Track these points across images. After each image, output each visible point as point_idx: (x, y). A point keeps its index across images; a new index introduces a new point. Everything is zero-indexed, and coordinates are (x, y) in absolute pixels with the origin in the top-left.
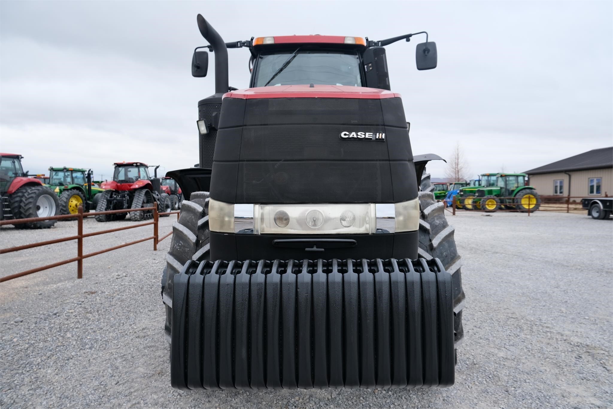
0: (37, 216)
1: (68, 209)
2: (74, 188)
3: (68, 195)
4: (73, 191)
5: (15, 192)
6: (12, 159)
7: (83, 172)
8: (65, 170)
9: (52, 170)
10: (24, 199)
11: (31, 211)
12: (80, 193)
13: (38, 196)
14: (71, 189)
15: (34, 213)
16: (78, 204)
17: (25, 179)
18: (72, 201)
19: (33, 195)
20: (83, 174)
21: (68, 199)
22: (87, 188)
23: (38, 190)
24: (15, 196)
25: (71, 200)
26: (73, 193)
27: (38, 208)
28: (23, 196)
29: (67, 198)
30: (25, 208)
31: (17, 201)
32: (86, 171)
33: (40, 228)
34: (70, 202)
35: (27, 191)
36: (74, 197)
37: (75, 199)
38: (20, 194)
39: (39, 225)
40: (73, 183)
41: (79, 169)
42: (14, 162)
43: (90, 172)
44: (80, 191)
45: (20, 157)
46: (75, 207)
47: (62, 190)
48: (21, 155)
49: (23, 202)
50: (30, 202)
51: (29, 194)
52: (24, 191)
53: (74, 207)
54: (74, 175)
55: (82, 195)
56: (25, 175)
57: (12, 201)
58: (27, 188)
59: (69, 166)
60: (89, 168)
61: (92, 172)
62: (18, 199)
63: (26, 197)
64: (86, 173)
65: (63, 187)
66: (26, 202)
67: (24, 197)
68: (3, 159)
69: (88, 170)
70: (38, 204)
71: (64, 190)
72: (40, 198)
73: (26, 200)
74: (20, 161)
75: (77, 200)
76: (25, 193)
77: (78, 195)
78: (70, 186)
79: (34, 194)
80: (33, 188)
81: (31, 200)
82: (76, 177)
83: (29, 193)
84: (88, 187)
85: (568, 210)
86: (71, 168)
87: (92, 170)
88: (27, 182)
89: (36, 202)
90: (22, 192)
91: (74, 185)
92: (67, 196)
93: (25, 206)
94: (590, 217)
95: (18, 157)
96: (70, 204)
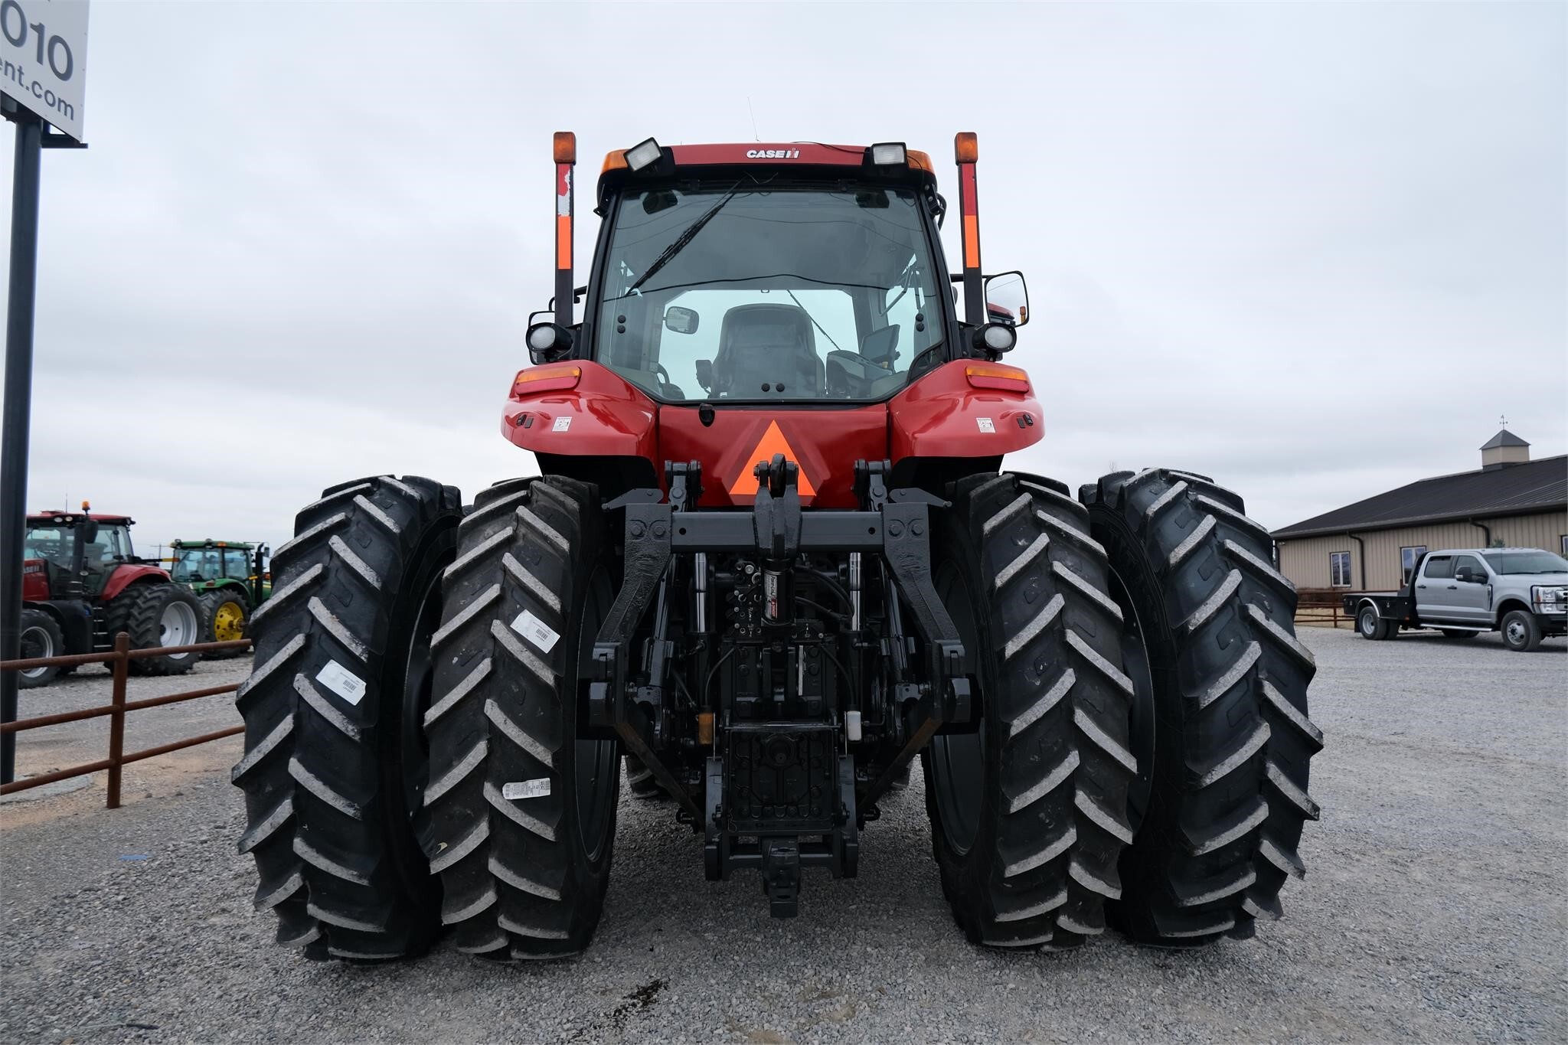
0: (160, 645)
1: (215, 632)
2: (227, 586)
3: (215, 602)
4: (225, 594)
5: (116, 597)
6: (113, 527)
7: (245, 549)
8: (208, 545)
9: (179, 546)
10: (135, 612)
11: (149, 637)
12: (240, 597)
13: (165, 604)
14: (220, 589)
15: (154, 641)
16: (235, 622)
17: (136, 568)
18: (221, 616)
19: (156, 603)
20: (246, 554)
21: (214, 611)
22: (254, 585)
23: (166, 591)
24: (116, 604)
25: (219, 614)
26: (225, 598)
27: (162, 631)
28: (134, 604)
29: (211, 609)
30: (136, 629)
31: (119, 617)
32: (253, 549)
33: (165, 673)
34: (218, 618)
35: (141, 594)
36: (226, 606)
37: (229, 611)
38: (127, 601)
39: (163, 668)
40: (224, 576)
41: (238, 544)
42: (116, 533)
43: (263, 550)
44: (239, 594)
45: (129, 522)
46: (228, 628)
47: (201, 591)
48: (129, 519)
49: (134, 616)
50: (150, 618)
51: (147, 600)
52: (135, 594)
53: (224, 629)
54: (228, 556)
55: (243, 602)
56: (135, 560)
57: (110, 616)
58: (142, 589)
59: (216, 538)
60: (261, 541)
61: (267, 549)
62: (122, 611)
63: (140, 608)
64: (254, 552)
65: (203, 585)
66: (141, 618)
67: (136, 607)
68: (100, 526)
69: (256, 546)
70: (162, 623)
71: (206, 590)
72: (167, 609)
73: (140, 614)
74: (128, 531)
75: (232, 613)
76: (138, 598)
77: (235, 601)
78: (219, 582)
79: (158, 600)
80: (155, 588)
81: (150, 614)
82: (232, 560)
83: (146, 597)
84: (256, 583)
85: (1335, 621)
86: (222, 543)
87: (266, 545)
88: (139, 576)
89: (160, 620)
90: (131, 597)
91: (228, 580)
92: (212, 603)
93: (138, 626)
94: (1360, 635)
95: (125, 522)
96: (217, 623)
